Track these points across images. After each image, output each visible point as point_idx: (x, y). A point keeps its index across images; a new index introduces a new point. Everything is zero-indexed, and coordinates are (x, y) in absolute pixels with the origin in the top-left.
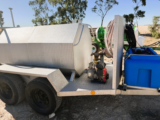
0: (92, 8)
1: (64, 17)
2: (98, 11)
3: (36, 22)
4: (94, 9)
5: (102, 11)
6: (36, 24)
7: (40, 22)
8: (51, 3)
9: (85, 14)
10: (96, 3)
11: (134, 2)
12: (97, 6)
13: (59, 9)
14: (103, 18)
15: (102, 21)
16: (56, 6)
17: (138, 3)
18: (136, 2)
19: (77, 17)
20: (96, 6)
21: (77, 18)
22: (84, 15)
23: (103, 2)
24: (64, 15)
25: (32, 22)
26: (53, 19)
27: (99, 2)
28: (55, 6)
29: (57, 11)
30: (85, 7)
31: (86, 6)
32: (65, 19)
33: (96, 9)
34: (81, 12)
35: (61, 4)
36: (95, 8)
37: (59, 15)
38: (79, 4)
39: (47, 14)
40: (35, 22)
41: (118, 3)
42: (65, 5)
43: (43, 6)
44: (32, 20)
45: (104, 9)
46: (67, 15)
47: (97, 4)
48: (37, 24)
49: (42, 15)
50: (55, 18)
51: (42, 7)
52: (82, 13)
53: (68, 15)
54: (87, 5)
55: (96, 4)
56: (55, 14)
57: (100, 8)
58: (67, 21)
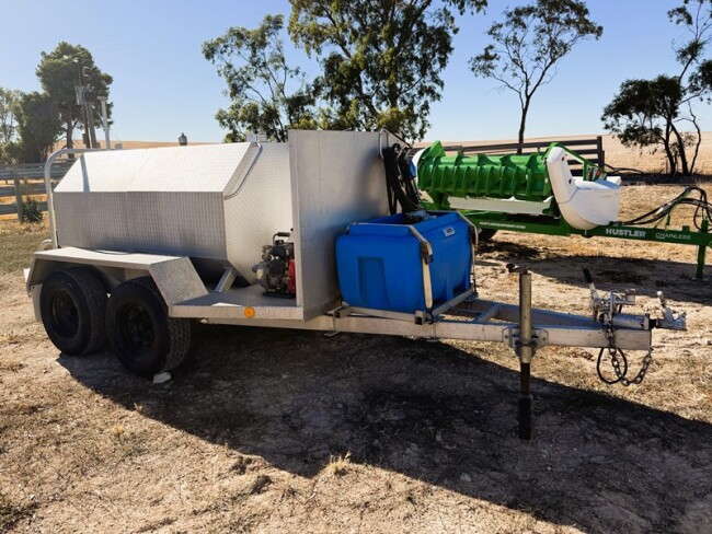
0: (474, 57)
1: (350, 97)
2: (505, 69)
3: (234, 122)
4: (482, 63)
5: (522, 67)
6: (231, 128)
7: (249, 121)
8: (300, 39)
9: (442, 85)
10: (490, 33)
11: (678, 22)
12: (500, 47)
13: (332, 64)
14: (528, 98)
15: (525, 111)
16: (319, 51)
17: (701, 24)
18: (690, 21)
19: (408, 95)
20: (491, 47)
21: (405, 103)
22: (438, 89)
23: (524, 27)
24: (348, 92)
25: (218, 122)
26: (306, 108)
27: (506, 31)
28: (313, 51)
29: (322, 74)
30: (441, 53)
31: (446, 48)
32: (352, 108)
33: (494, 62)
34: (423, 74)
35: (343, 44)
36: (487, 57)
37: (328, 90)
38: (417, 41)
39: (281, 88)
40: (229, 121)
41: (600, 28)
42: (358, 47)
43: (266, 53)
44: (216, 112)
45: (534, 58)
46: (365, 91)
47: (497, 37)
48: (237, 129)
49: (260, 93)
50: (312, 102)
51: (262, 57)
52: (428, 78)
53: (367, 88)
54: (452, 46)
55: (491, 40)
56: (313, 88)
57: (512, 55)
58: (361, 117)
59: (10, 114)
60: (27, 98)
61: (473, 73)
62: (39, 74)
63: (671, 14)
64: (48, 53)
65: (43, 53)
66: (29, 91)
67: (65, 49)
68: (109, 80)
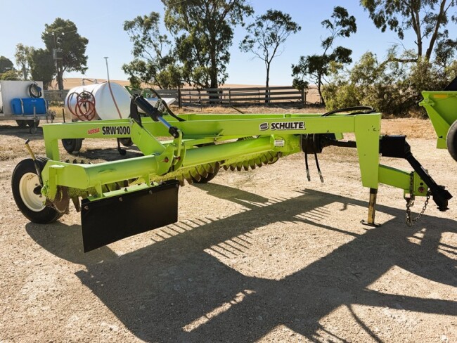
3: (132, 71)
5: (265, 47)
6: (131, 74)
7: (140, 71)
10: (247, 29)
11: (327, 27)
15: (268, 70)
16: (175, 33)
18: (332, 27)
20: (248, 36)
23: (262, 26)
39: (160, 53)
40: (129, 71)
48: (134, 75)
59: (27, 61)
60: (35, 53)
61: (240, 50)
62: (43, 38)
63: (323, 23)
64: (49, 25)
65: (46, 25)
66: (37, 48)
67: (59, 23)
68: (86, 41)
